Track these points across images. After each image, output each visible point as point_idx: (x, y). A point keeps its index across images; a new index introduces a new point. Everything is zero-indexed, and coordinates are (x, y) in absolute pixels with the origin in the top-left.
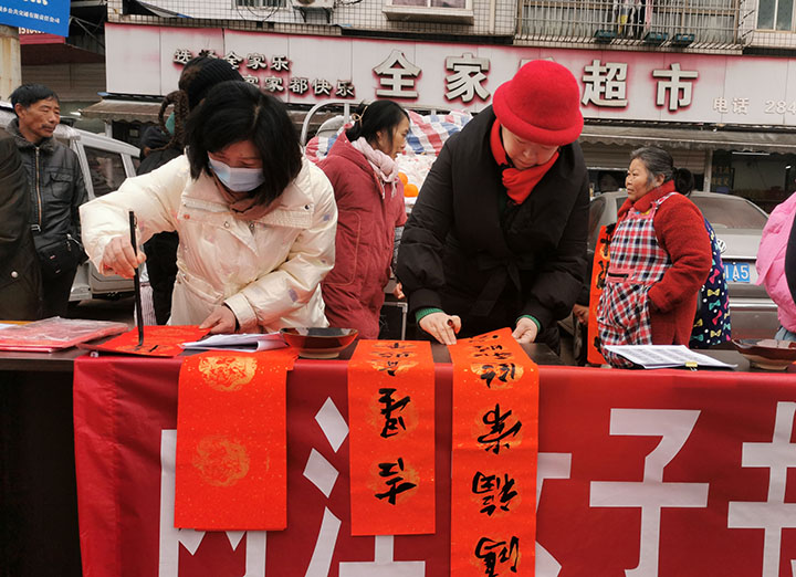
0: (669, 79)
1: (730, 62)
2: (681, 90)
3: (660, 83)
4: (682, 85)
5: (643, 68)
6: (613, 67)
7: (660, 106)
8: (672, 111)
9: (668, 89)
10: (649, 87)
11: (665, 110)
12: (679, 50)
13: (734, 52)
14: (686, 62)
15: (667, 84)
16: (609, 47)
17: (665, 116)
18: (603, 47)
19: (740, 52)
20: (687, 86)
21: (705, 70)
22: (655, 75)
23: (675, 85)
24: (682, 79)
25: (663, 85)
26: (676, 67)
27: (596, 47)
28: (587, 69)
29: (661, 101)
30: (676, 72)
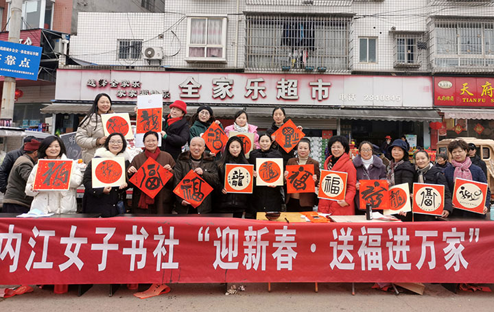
0: (317, 86)
1: (345, 78)
2: (323, 91)
4: (324, 89)
5: (305, 82)
6: (291, 82)
7: (314, 98)
8: (320, 101)
9: (317, 91)
10: (308, 90)
11: (316, 101)
12: (322, 73)
13: (347, 74)
14: (325, 78)
15: (317, 88)
16: (289, 72)
17: (316, 103)
18: (286, 72)
19: (350, 74)
20: (326, 89)
21: (335, 82)
22: (311, 84)
23: (320, 89)
24: (323, 86)
25: (314, 89)
26: (320, 81)
27: (283, 72)
28: (279, 83)
29: (314, 96)
30: (320, 83)
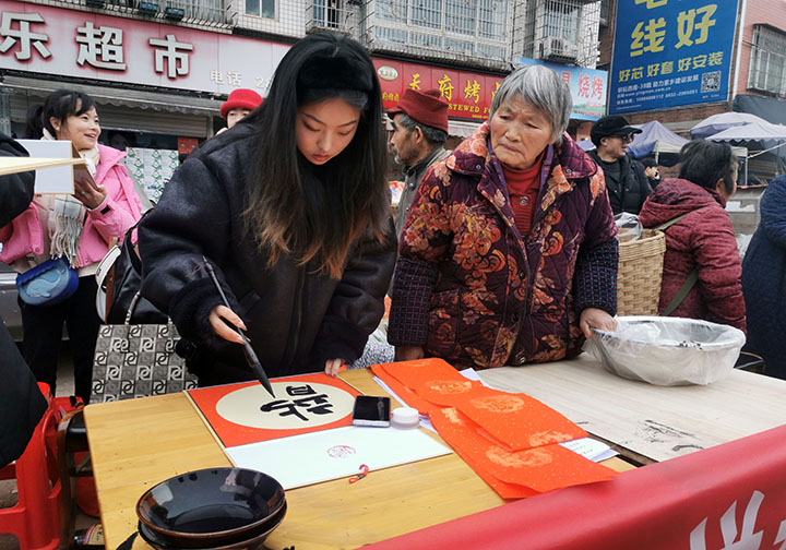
0: (166, 48)
1: (222, 39)
2: (178, 60)
3: (157, 51)
4: (179, 55)
5: (139, 36)
6: (108, 31)
7: (159, 73)
8: (172, 79)
9: (166, 58)
10: (147, 54)
11: (164, 77)
12: (174, 23)
13: (225, 31)
14: (181, 34)
15: (165, 53)
16: (102, 11)
17: (164, 82)
18: (96, 10)
19: (230, 32)
20: (184, 56)
21: (201, 44)
22: (152, 42)
23: (172, 55)
24: (177, 50)
25: (160, 54)
26: (171, 38)
27: (88, 9)
28: (81, 30)
29: (160, 68)
30: (172, 43)
